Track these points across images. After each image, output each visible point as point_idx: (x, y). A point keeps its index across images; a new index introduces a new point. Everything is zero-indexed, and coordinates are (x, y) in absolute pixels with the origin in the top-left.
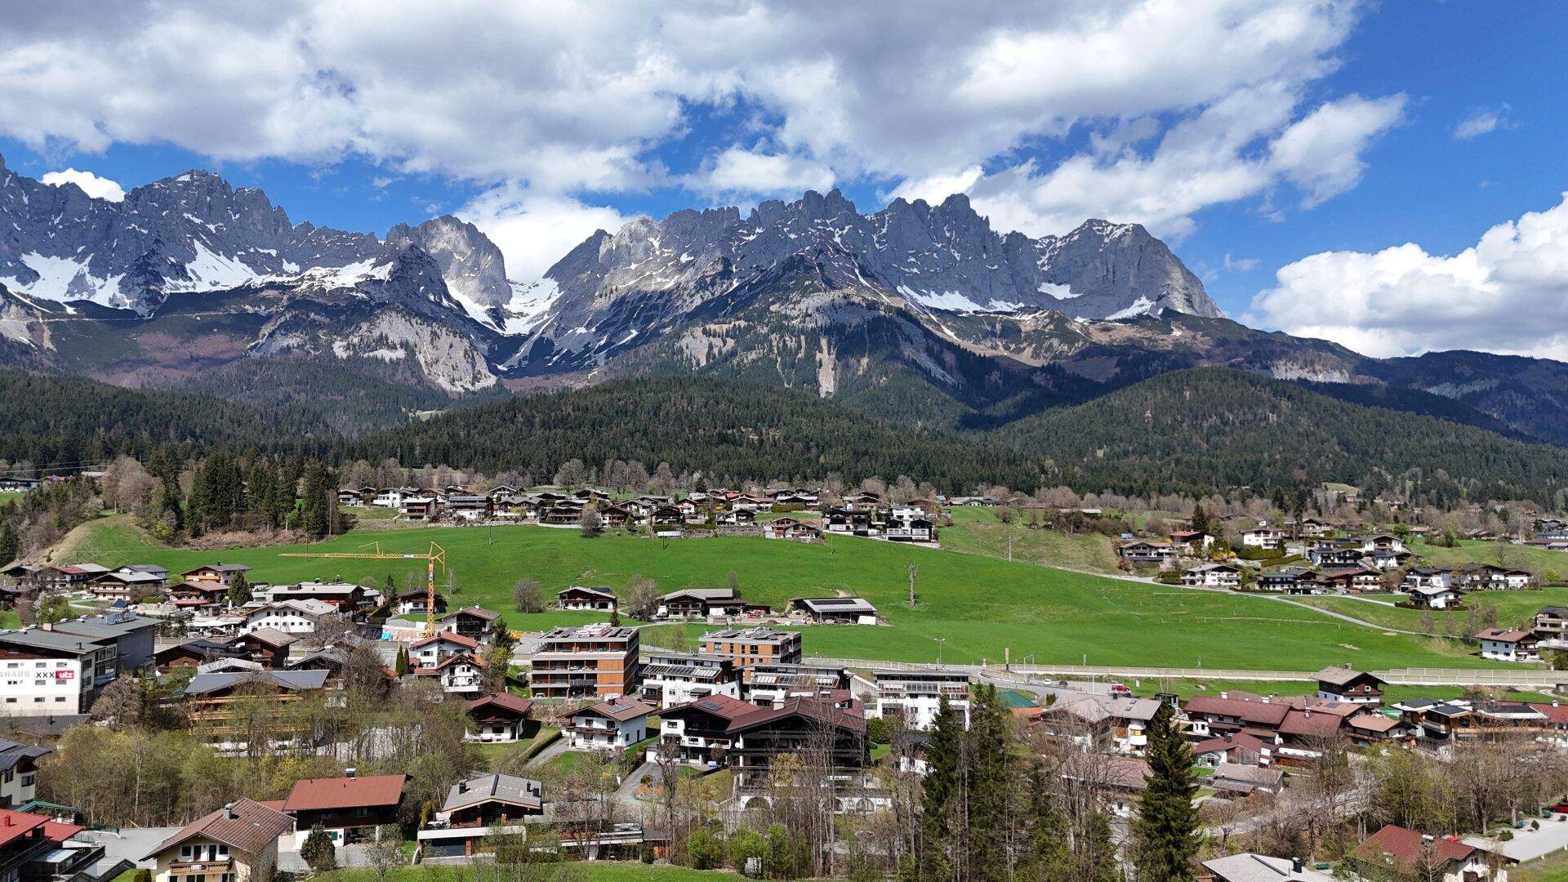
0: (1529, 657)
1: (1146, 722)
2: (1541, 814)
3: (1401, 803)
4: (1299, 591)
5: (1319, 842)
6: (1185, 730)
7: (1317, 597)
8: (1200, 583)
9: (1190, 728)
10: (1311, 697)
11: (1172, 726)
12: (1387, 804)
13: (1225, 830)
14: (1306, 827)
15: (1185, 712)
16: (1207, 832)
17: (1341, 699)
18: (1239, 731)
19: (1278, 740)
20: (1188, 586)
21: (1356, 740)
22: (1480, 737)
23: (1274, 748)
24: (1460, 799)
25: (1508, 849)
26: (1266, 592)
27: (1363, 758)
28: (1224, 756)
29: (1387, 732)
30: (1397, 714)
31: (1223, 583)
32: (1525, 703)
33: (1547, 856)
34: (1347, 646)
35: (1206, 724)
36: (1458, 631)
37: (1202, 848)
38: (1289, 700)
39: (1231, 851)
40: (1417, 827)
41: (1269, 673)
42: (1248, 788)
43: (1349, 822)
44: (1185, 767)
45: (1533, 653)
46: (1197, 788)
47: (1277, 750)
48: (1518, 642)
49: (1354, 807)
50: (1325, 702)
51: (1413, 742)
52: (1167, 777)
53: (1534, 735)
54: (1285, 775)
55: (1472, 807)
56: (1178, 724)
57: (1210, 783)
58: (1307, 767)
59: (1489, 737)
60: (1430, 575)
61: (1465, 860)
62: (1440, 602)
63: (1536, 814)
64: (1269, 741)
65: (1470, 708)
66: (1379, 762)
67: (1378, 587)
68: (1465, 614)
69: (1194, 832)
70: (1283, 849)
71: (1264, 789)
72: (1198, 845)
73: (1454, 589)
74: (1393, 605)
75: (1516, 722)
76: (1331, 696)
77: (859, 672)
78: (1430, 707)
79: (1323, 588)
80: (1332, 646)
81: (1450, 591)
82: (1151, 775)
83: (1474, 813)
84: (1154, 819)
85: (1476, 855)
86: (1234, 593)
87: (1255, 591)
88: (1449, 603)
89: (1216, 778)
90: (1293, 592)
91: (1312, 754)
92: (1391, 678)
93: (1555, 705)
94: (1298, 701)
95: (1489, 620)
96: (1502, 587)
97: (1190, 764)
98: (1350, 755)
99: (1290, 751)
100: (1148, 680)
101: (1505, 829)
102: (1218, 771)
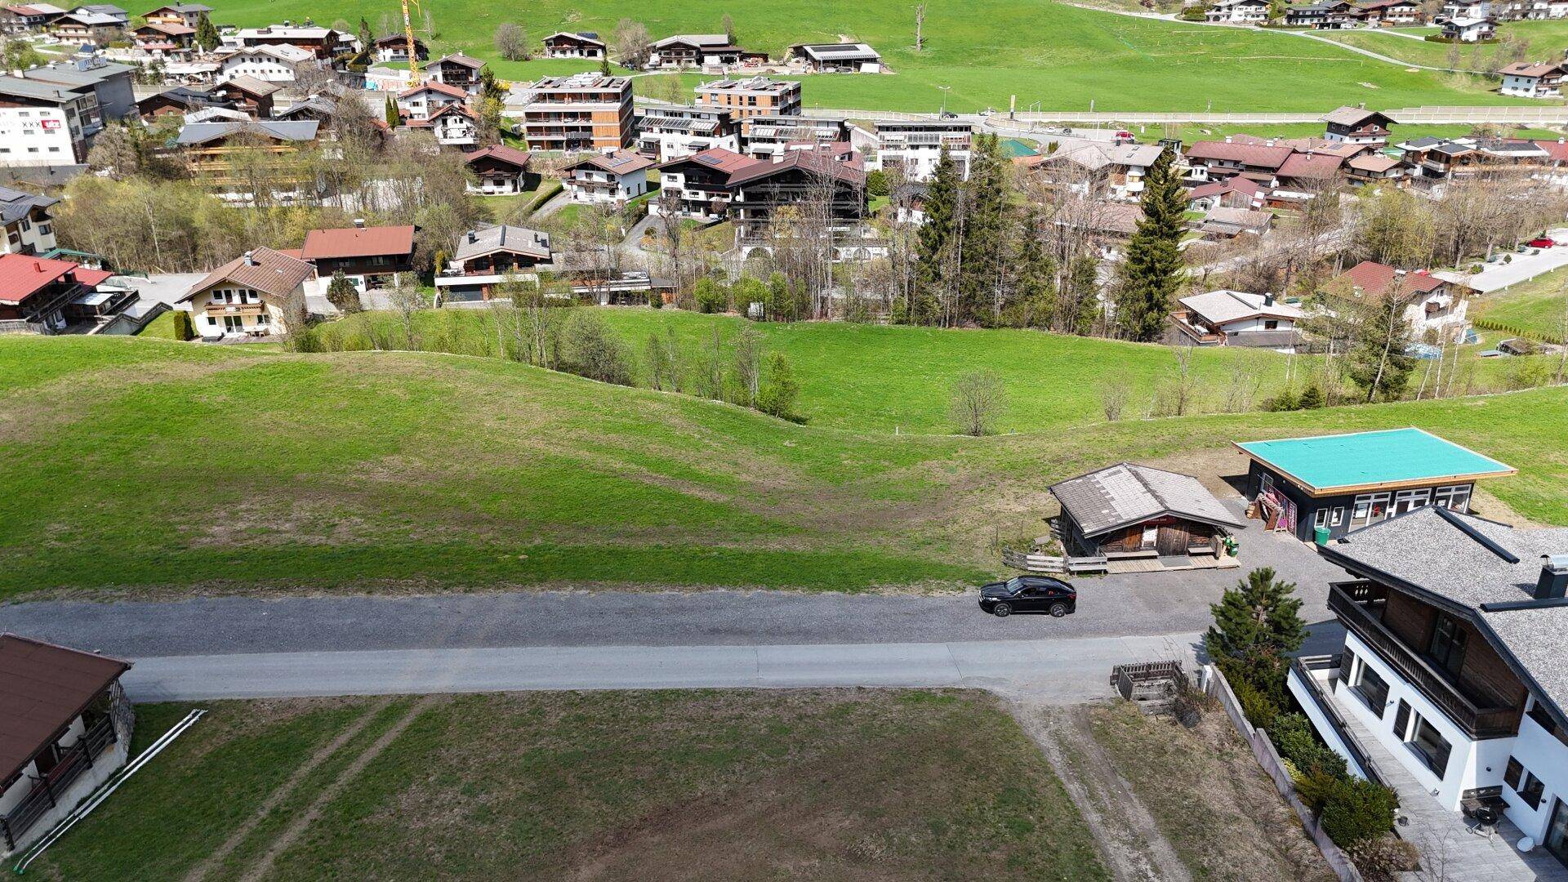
0: (1549, 92)
1: (1147, 169)
2: (1516, 249)
3: (1382, 241)
4: (1328, 25)
5: (1293, 278)
6: (1183, 175)
7: (1347, 32)
8: (1224, 19)
9: (1189, 173)
10: (1316, 138)
11: (1171, 172)
12: (1368, 242)
13: (1206, 270)
14: (1285, 265)
15: (1187, 157)
16: (1189, 272)
17: (1347, 140)
18: (1237, 175)
19: (1275, 183)
20: (1211, 23)
21: (1351, 181)
22: (1476, 176)
23: (1268, 191)
24: (1442, 235)
25: (1475, 282)
26: (1294, 27)
27: (1355, 198)
28: (1218, 200)
29: (1385, 173)
30: (1399, 154)
31: (1249, 18)
32: (1531, 141)
33: (1511, 287)
34: (1365, 84)
35: (1205, 168)
36: (1483, 66)
37: (1181, 286)
38: (1293, 143)
39: (1209, 288)
40: (1392, 263)
41: (1278, 116)
42: (1235, 230)
43: (1327, 260)
44: (1177, 212)
45: (1554, 88)
46: (1186, 232)
47: (1271, 193)
48: (1542, 77)
49: (1335, 246)
50: (1330, 143)
51: (1409, 182)
52: (1158, 223)
53: (1532, 172)
54: (1274, 217)
55: (1452, 242)
56: (1178, 170)
57: (1199, 226)
58: (1298, 209)
59: (1485, 175)
60: (1468, 5)
61: (1431, 292)
62: (1471, 36)
63: (1512, 248)
64: (1264, 184)
65: (1474, 147)
66: (1371, 202)
67: (1411, 19)
68: (1493, 48)
69: (1176, 273)
70: (1258, 286)
71: (1251, 231)
72: (1178, 284)
73: (1491, 21)
74: (1423, 39)
75: (1516, 160)
76: (1337, 137)
77: (860, 123)
78: (1435, 146)
79: (1355, 21)
80: (1351, 84)
81: (1486, 22)
82: (1143, 219)
83: (1452, 249)
84: (1141, 261)
85: (1443, 287)
86: (1259, 29)
87: (1282, 27)
88: (1482, 36)
89: (1206, 222)
90: (1322, 26)
91: (1305, 196)
92: (1401, 117)
93: (1561, 142)
94: (1302, 144)
95: (1518, 54)
96: (1542, 16)
97: (1182, 209)
98: (1342, 196)
99: (1284, 194)
100: (1154, 126)
101: (1478, 264)
102: (1209, 215)
